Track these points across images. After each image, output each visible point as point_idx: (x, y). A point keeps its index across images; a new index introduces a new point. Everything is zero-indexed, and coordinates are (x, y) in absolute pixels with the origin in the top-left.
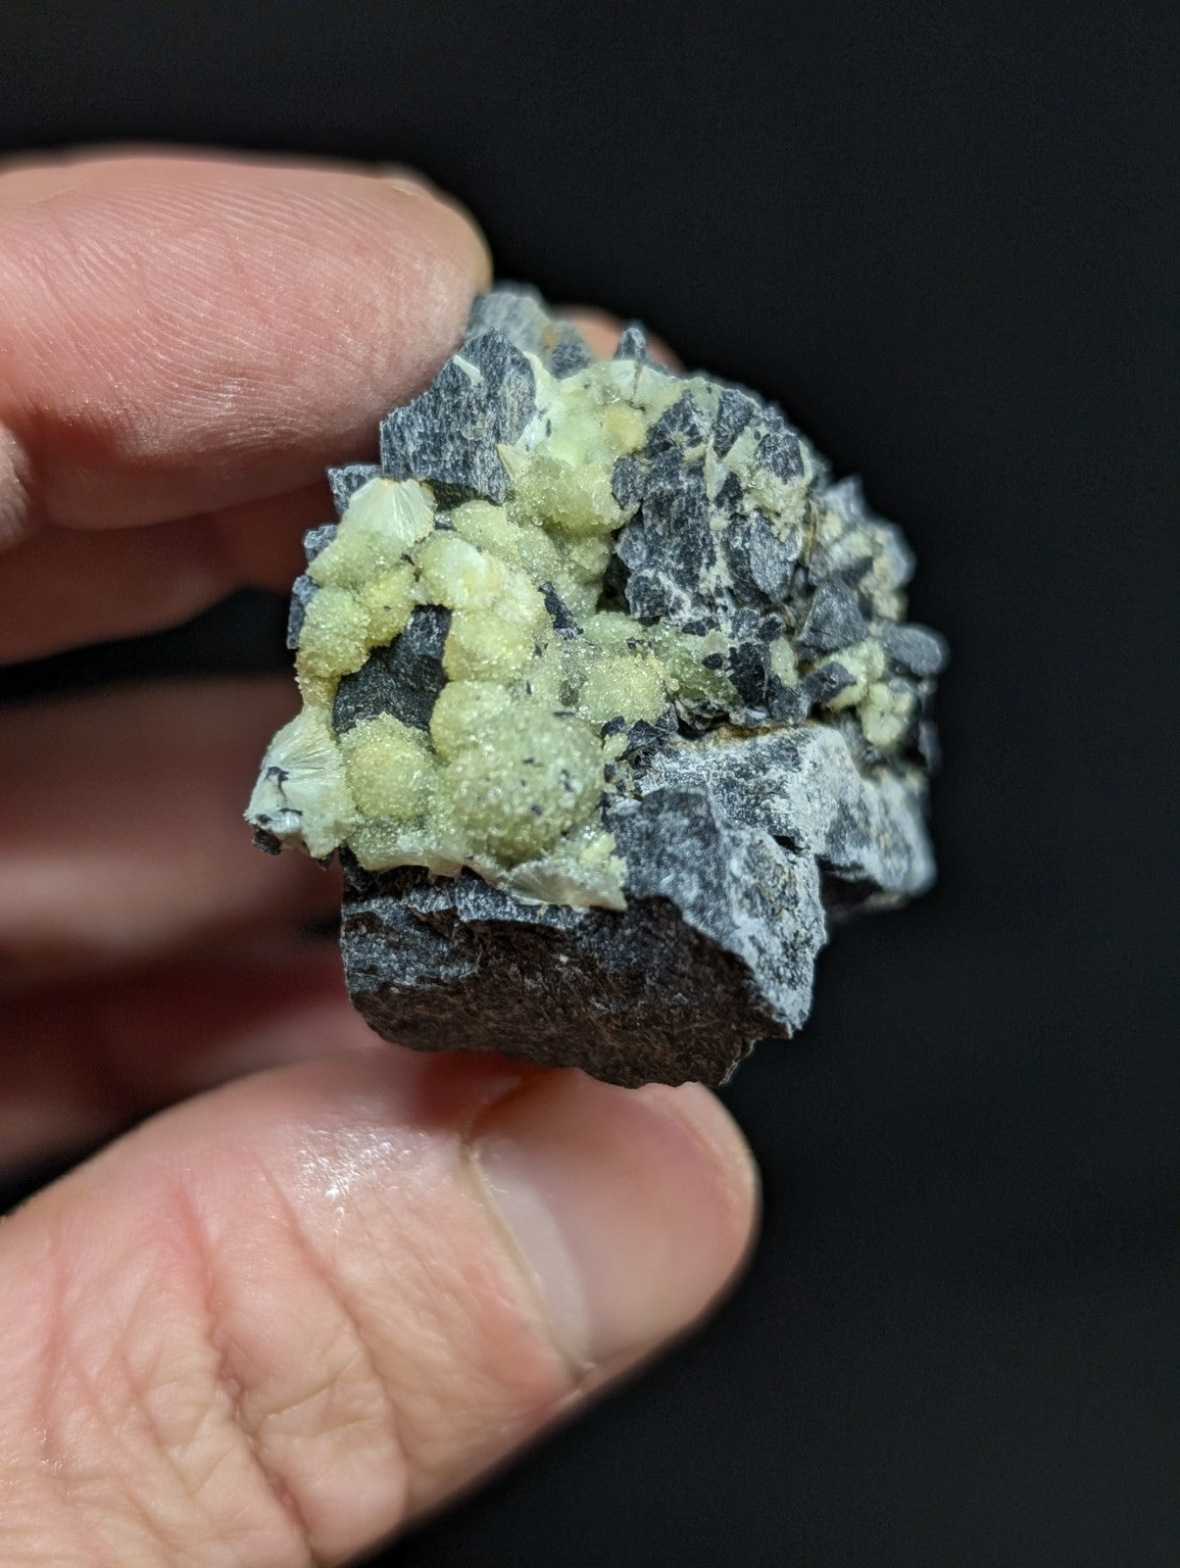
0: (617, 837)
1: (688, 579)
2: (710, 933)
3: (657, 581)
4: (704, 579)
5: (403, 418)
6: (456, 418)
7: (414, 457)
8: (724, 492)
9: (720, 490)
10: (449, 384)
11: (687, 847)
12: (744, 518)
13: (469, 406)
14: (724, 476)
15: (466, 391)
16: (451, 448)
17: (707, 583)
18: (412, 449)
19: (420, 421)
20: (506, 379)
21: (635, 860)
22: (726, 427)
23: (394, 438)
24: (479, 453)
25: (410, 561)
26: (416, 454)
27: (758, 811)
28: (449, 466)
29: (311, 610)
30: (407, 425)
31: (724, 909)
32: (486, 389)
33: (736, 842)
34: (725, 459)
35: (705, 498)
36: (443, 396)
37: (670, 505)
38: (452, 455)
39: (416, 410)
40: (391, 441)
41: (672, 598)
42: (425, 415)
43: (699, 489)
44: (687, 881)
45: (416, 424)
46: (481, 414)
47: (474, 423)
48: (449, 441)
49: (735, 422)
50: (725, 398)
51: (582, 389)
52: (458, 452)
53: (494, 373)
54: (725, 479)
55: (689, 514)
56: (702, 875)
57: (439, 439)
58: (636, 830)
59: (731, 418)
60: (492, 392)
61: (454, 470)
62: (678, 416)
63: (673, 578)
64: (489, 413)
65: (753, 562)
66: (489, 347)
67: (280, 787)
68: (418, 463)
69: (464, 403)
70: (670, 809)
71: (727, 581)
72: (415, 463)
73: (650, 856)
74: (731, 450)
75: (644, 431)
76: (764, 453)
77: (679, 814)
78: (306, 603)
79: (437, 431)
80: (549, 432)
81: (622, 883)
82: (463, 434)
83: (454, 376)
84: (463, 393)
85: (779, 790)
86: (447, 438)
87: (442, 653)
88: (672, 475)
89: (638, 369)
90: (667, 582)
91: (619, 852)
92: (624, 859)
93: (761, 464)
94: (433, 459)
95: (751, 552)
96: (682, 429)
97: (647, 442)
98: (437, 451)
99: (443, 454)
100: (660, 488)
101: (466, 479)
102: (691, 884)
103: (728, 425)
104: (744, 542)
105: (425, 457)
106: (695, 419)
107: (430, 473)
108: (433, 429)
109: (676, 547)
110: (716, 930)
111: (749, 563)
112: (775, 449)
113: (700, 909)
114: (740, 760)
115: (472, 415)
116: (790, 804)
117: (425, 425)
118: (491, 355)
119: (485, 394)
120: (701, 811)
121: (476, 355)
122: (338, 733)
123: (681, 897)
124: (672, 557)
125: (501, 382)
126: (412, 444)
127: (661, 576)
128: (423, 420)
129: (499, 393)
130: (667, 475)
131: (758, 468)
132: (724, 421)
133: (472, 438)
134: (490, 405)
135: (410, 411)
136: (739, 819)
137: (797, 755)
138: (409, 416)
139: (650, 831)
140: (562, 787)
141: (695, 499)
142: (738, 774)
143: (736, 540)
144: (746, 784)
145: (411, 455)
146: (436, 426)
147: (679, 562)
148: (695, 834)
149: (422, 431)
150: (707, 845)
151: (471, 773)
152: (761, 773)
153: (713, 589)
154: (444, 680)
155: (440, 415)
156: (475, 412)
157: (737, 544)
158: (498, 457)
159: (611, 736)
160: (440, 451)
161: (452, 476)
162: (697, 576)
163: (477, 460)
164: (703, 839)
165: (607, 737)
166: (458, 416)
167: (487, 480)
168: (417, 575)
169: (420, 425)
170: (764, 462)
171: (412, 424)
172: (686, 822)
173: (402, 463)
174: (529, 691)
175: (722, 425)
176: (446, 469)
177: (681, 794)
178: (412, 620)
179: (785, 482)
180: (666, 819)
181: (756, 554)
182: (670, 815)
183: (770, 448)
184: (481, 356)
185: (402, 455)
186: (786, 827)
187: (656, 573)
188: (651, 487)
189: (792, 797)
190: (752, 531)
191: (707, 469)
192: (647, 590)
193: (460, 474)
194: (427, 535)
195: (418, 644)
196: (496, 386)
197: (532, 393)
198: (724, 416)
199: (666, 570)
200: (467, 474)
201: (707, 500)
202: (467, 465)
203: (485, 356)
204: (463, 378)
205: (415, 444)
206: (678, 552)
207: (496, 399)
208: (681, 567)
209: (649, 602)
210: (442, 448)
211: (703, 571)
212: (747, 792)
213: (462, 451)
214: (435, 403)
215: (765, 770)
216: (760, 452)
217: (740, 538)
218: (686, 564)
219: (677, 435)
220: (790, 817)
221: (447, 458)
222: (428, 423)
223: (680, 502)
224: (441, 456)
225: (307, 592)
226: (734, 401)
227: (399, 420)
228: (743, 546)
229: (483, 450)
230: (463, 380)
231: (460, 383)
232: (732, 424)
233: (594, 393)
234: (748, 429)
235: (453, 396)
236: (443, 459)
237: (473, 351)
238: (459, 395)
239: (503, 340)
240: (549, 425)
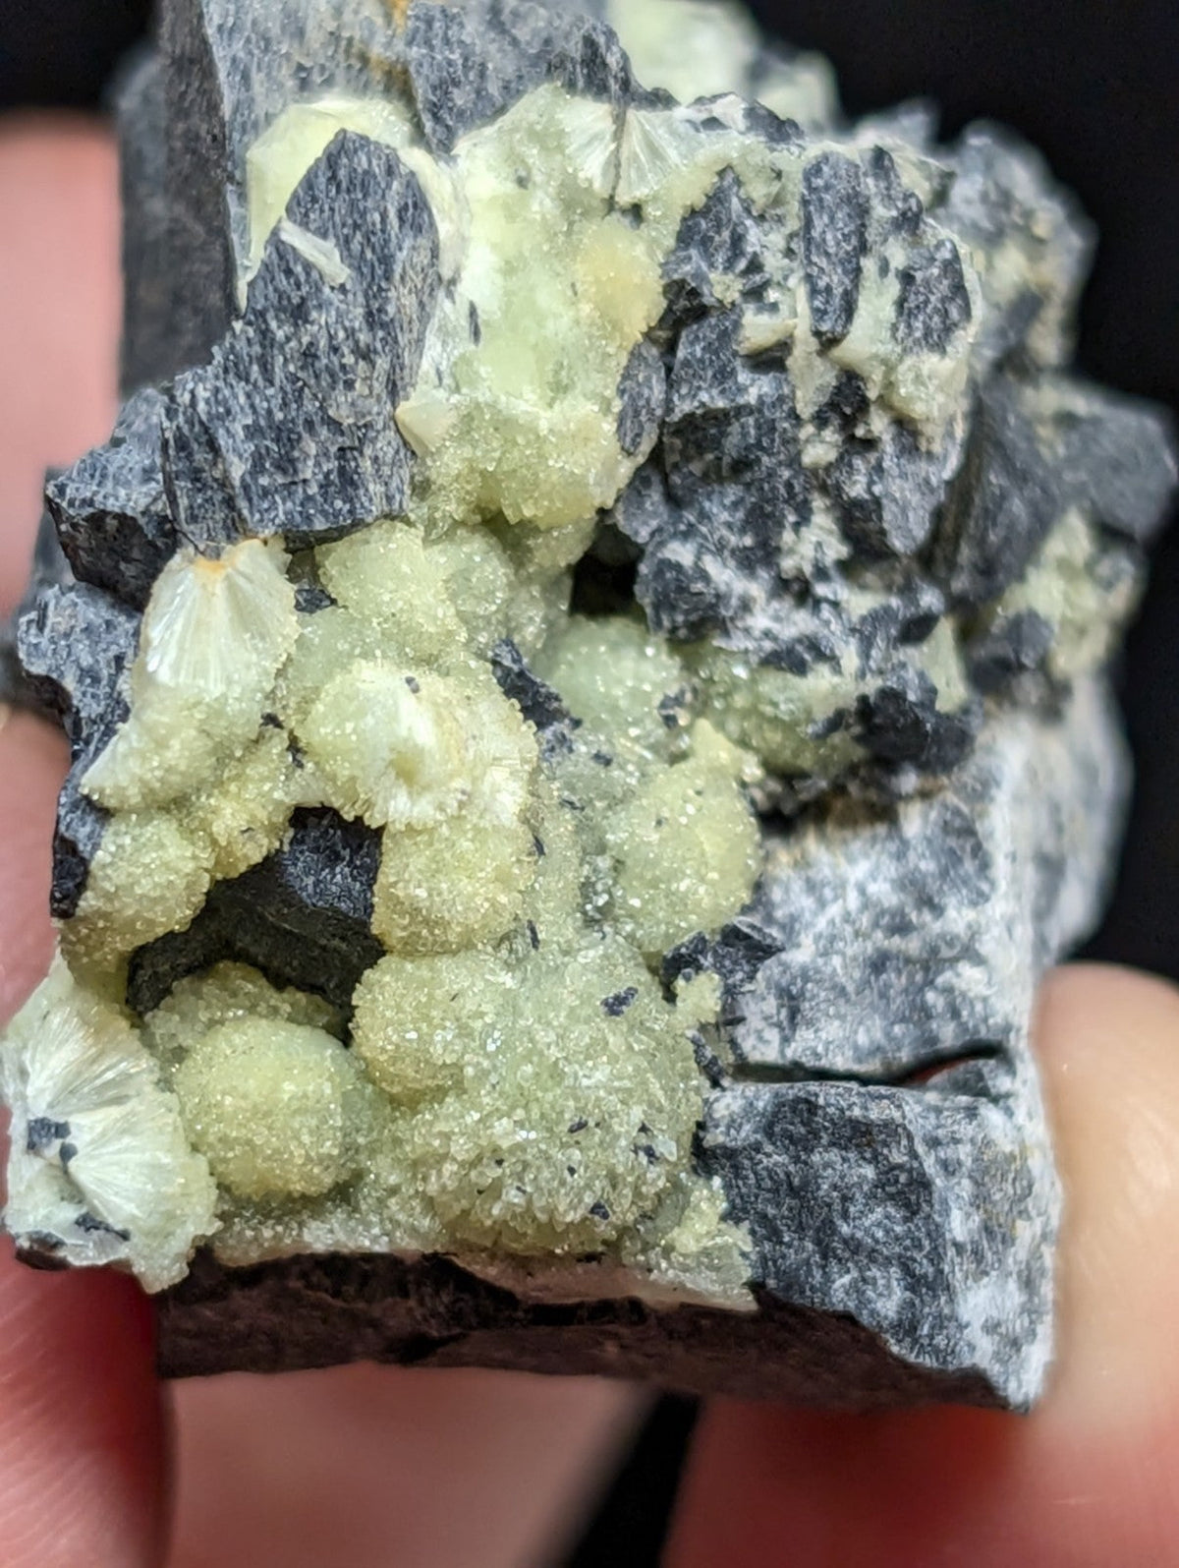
0: (727, 1186)
1: (761, 555)
2: (928, 1361)
3: (705, 577)
4: (791, 551)
5: (207, 402)
6: (312, 382)
7: (246, 487)
8: (833, 405)
9: (824, 399)
10: (281, 294)
11: (875, 1222)
12: (870, 444)
13: (335, 350)
14: (830, 378)
15: (320, 307)
16: (312, 448)
17: (796, 558)
18: (238, 470)
19: (242, 399)
20: (398, 269)
21: (767, 1231)
22: (823, 262)
23: (195, 446)
24: (368, 451)
25: (279, 725)
26: (248, 479)
27: (931, 996)
28: (313, 490)
29: (104, 866)
30: (219, 417)
31: (946, 1311)
32: (361, 299)
33: (951, 1169)
34: (837, 352)
35: (794, 416)
36: (273, 324)
37: (723, 434)
38: (318, 464)
39: (226, 371)
40: (190, 456)
41: (734, 602)
42: (247, 381)
43: (781, 399)
44: (881, 1282)
45: (236, 409)
46: (361, 363)
47: (349, 385)
48: (305, 435)
49: (838, 244)
50: (811, 189)
51: (510, 187)
52: (326, 454)
53: (369, 255)
54: (834, 383)
55: (763, 449)
56: (907, 1270)
57: (286, 436)
58: (765, 1173)
59: (829, 237)
60: (376, 305)
61: (325, 495)
62: (719, 233)
63: (732, 563)
64: (379, 361)
65: (887, 516)
66: (344, 185)
67: (66, 1172)
68: (255, 499)
69: (323, 343)
70: (833, 1144)
71: (836, 550)
72: (250, 500)
73: (801, 1228)
74: (848, 338)
75: (660, 289)
76: (909, 326)
77: (852, 1155)
78: (92, 854)
79: (279, 416)
80: (476, 334)
81: (747, 1274)
82: (331, 412)
83: (289, 272)
84: (314, 315)
85: (970, 953)
86: (301, 429)
87: (369, 908)
88: (724, 375)
89: (620, 121)
90: (723, 575)
91: (732, 1216)
92: (746, 1225)
93: (904, 350)
94: (280, 479)
95: (885, 501)
96: (729, 265)
97: (664, 304)
98: (287, 464)
99: (300, 466)
100: (703, 404)
101: (350, 511)
102: (888, 1286)
103: (827, 254)
104: (871, 483)
105: (264, 481)
106: (755, 237)
107: (282, 516)
108: (269, 412)
109: (735, 505)
110: (936, 1351)
111: (880, 518)
112: (927, 302)
113: (907, 1327)
114: (883, 891)
115: (343, 367)
116: (989, 976)
117: (252, 406)
118: (353, 204)
119: (360, 311)
120: (898, 1156)
121: (322, 211)
122: (141, 1015)
123: (873, 1313)
124: (729, 526)
125: (388, 277)
126: (236, 460)
127: (710, 564)
128: (248, 396)
129: (391, 309)
130: (714, 376)
131: (901, 360)
132: (818, 247)
133: (351, 421)
134: (379, 346)
135: (217, 377)
136: (900, 1021)
137: (977, 845)
138: (217, 390)
139: (796, 1181)
140: (643, 1159)
141: (773, 420)
142: (892, 930)
143: (855, 483)
144: (903, 947)
145: (237, 483)
146: (276, 402)
147: (743, 531)
148: (891, 1197)
149: (249, 421)
150: (912, 1211)
151: (461, 1148)
152: (927, 916)
153: (808, 570)
154: (374, 951)
155: (279, 375)
156: (349, 360)
157: (856, 489)
158: (398, 431)
159: (688, 979)
160: (292, 461)
161: (322, 512)
162: (778, 549)
163: (366, 465)
164: (907, 1205)
165: (680, 983)
166: (317, 377)
168: (294, 747)
169: (242, 408)
170: (909, 342)
171: (228, 412)
172: (869, 1172)
173: (218, 497)
174: (535, 942)
175: (815, 259)
176: (309, 498)
177: (854, 1124)
178: (291, 833)
179: (943, 352)
180: (827, 1165)
181: (895, 500)
182: (834, 1155)
183: (918, 307)
184: (332, 209)
185: (216, 480)
186: (985, 1020)
187: (698, 557)
188: (682, 398)
189: (993, 962)
190: (886, 464)
191: (795, 360)
192: (682, 589)
193: (338, 504)
194: (293, 650)
195: (310, 881)
196: (380, 289)
197: (435, 253)
198: (815, 233)
199: (720, 548)
200: (349, 500)
201: (797, 417)
202: (347, 481)
203: (342, 207)
204: (308, 274)
205: (240, 457)
206: (740, 515)
207: (383, 326)
208: (748, 541)
209: (687, 613)
210: (296, 454)
211: (788, 537)
212: (908, 961)
213: (333, 449)
214: (263, 346)
215: (938, 910)
216: (902, 326)
217: (861, 479)
218: (757, 535)
219: (722, 286)
220: (993, 1000)
221: (308, 475)
222: (257, 401)
223: (743, 426)
224: (296, 472)
225: (87, 829)
226: (827, 188)
227: (201, 407)
228: (869, 491)
229: (374, 441)
230: (307, 281)
231: (305, 289)
232: (832, 250)
233: (542, 203)
234: (869, 265)
235: (296, 325)
236: (301, 476)
237: (314, 200)
238: (306, 321)
239: (370, 163)
240: (473, 312)
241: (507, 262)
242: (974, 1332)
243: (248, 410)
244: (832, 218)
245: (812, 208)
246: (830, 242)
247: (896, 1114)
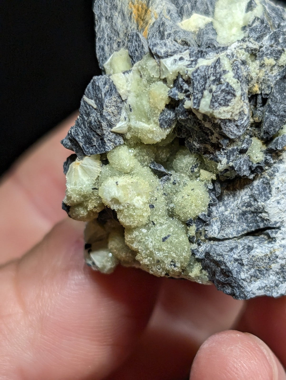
0: (201, 265)
1: (206, 140)
4: (211, 139)
5: (74, 133)
6: (92, 128)
7: (83, 148)
8: (204, 118)
9: (202, 117)
10: (85, 111)
13: (95, 122)
15: (92, 113)
16: (95, 139)
17: (213, 140)
18: (81, 144)
19: (80, 131)
22: (197, 92)
24: (105, 139)
25: (97, 189)
26: (84, 146)
28: (97, 147)
30: (76, 135)
31: (243, 290)
32: (99, 111)
36: (85, 117)
38: (97, 142)
39: (77, 126)
42: (81, 128)
45: (79, 133)
47: (99, 128)
48: (93, 137)
49: (200, 87)
50: (194, 76)
51: (139, 78)
52: (98, 140)
53: (100, 102)
57: (89, 138)
59: (198, 86)
60: (101, 113)
61: (99, 147)
66: (95, 89)
68: (85, 149)
69: (93, 120)
75: (167, 98)
80: (131, 110)
81: (208, 279)
82: (97, 133)
83: (86, 107)
85: (263, 211)
88: (183, 113)
89: (159, 61)
91: (204, 269)
92: (206, 271)
94: (90, 145)
96: (181, 91)
98: (90, 143)
101: (105, 150)
103: (198, 90)
105: (87, 146)
107: (91, 152)
108: (86, 133)
112: (218, 99)
116: (269, 215)
117: (82, 132)
118: (96, 92)
119: (99, 114)
121: (91, 94)
125: (103, 107)
128: (81, 131)
129: (104, 114)
132: (196, 88)
133: (101, 134)
136: (252, 223)
137: (270, 186)
138: (76, 130)
140: (173, 266)
142: (247, 207)
144: (251, 209)
145: (81, 147)
149: (83, 135)
152: (255, 203)
155: (87, 126)
158: (114, 133)
161: (99, 151)
162: (209, 139)
163: (106, 141)
165: (188, 227)
167: (113, 143)
169: (80, 133)
170: (214, 108)
174: (154, 224)
175: (195, 91)
179: (228, 106)
183: (215, 101)
184: (93, 93)
189: (269, 212)
192: (192, 147)
193: (102, 149)
194: (99, 175)
196: (102, 110)
198: (195, 86)
199: (196, 141)
200: (104, 148)
201: (200, 120)
202: (103, 144)
205: (81, 142)
208: (201, 139)
210: (92, 141)
212: (252, 212)
214: (83, 121)
218: (202, 137)
219: (180, 96)
220: (270, 220)
221: (95, 144)
222: (83, 131)
224: (92, 144)
230: (90, 108)
231: (89, 110)
232: (199, 89)
233: (144, 81)
234: (206, 93)
235: (88, 117)
236: (94, 145)
237: (89, 92)
238: (90, 116)
239: (99, 84)
240: (130, 106)
241: (137, 95)
242: (255, 291)
243: (82, 133)
244: (199, 82)
245: (194, 81)
246: (199, 87)
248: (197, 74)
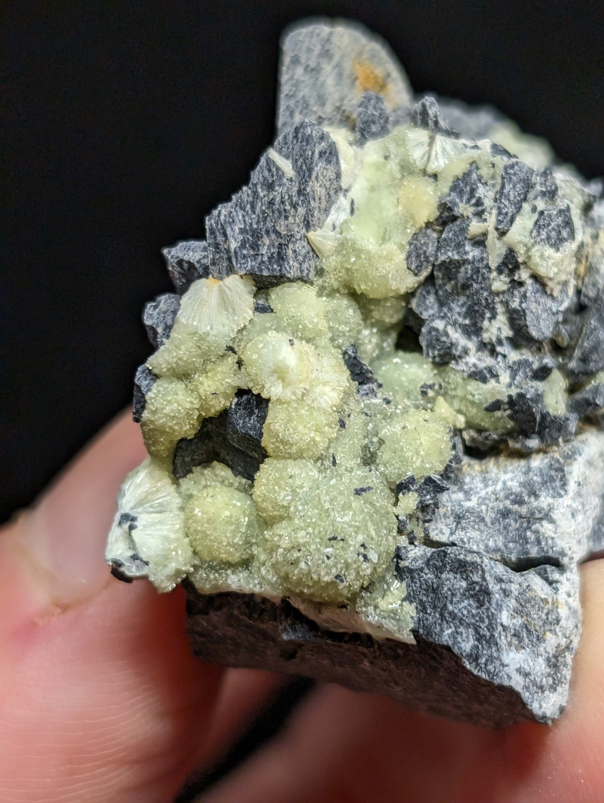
0: (408, 586)
1: (473, 330)
2: (484, 676)
3: (447, 335)
4: (487, 330)
5: (225, 216)
6: (271, 214)
7: (236, 253)
8: (504, 264)
9: (500, 261)
10: (265, 179)
11: (464, 607)
12: (521, 284)
13: (283, 202)
14: (504, 251)
15: (280, 185)
16: (267, 242)
17: (489, 333)
18: (233, 245)
19: (240, 217)
20: (314, 174)
21: (422, 608)
22: (507, 203)
23: (218, 234)
24: (291, 246)
25: (235, 352)
26: (238, 250)
27: (529, 534)
28: (265, 259)
29: (151, 398)
30: (229, 223)
31: (495, 655)
32: (297, 184)
33: (507, 594)
34: (505, 238)
35: (487, 266)
36: (260, 190)
37: (458, 272)
38: (269, 249)
39: (236, 205)
40: (215, 237)
41: (459, 348)
42: (244, 211)
43: (482, 259)
44: (464, 635)
45: (237, 220)
46: (293, 209)
47: (286, 218)
48: (265, 236)
49: (515, 197)
50: (506, 173)
51: (382, 159)
52: (273, 246)
53: (304, 168)
54: (504, 253)
55: (474, 280)
56: (477, 631)
57: (257, 235)
58: (424, 582)
59: (511, 193)
60: (302, 187)
61: (270, 262)
62: (466, 188)
63: (459, 331)
64: (299, 209)
65: (528, 319)
66: (300, 140)
67: (130, 535)
68: (239, 258)
69: (278, 199)
70: (451, 570)
71: (507, 332)
72: (237, 258)
73: (435, 607)
74: (510, 232)
75: (436, 206)
76: (538, 232)
77: (458, 576)
78: (146, 392)
79: (255, 226)
80: (352, 211)
81: (412, 626)
82: (278, 228)
83: (269, 170)
84: (277, 188)
85: (547, 516)
86: (264, 233)
87: (261, 434)
88: (459, 246)
89: (432, 140)
90: (456, 335)
91: (409, 598)
92: (414, 604)
93: (535, 242)
94: (252, 252)
95: (527, 311)
96: (468, 201)
97: (438, 214)
98: (255, 246)
99: (261, 248)
100: (449, 257)
101: (280, 270)
102: (468, 637)
103: (509, 200)
104: (521, 302)
105: (245, 252)
106: (481, 191)
107: (249, 267)
108: (251, 224)
109: (462, 305)
110: (489, 672)
111: (525, 320)
112: (549, 225)
113: (474, 657)
114: (514, 486)
115: (285, 210)
116: (556, 529)
117: (244, 221)
118: (301, 148)
119: (296, 189)
120: (476, 578)
121: (288, 148)
122: (178, 479)
123: (459, 648)
124: (459, 314)
125: (310, 177)
126: (233, 241)
127: (450, 330)
128: (243, 216)
129: (308, 189)
130: (455, 246)
131: (533, 245)
132: (505, 197)
133: (285, 233)
134: (300, 203)
135: (232, 207)
136: (514, 542)
137: (564, 476)
138: (231, 213)
139: (435, 586)
140: (362, 559)
141: (479, 268)
142: (514, 502)
143: (514, 301)
144: (519, 510)
145: (232, 250)
146: (254, 221)
147: (465, 318)
148: (472, 596)
149: (242, 227)
150: (481, 604)
151: (285, 543)
152: (532, 499)
153: (494, 339)
154: (264, 455)
155: (258, 210)
156: (288, 207)
157: (515, 304)
158: (309, 243)
159: (404, 494)
160: (257, 246)
161: (268, 269)
162: (481, 329)
163: (290, 252)
164: (478, 601)
165: (401, 495)
166: (273, 212)
167: (298, 266)
168: (240, 363)
169: (239, 221)
170: (538, 239)
171: (233, 221)
172: (464, 584)
173: (225, 256)
174: (334, 463)
175: (503, 200)
176: (263, 262)
177: (460, 561)
178: (236, 400)
179: (558, 250)
180: (448, 579)
181: (532, 312)
182: (451, 576)
183: (544, 225)
184: (293, 148)
185: (225, 249)
186: (552, 548)
187: (446, 327)
188: (442, 254)
189: (558, 522)
190: (528, 294)
191: (489, 242)
192: (438, 340)
193: (275, 266)
194: (247, 324)
195: (241, 422)
196: (306, 181)
197: (338, 176)
198: (505, 191)
199: (455, 324)
200: (280, 266)
201: (489, 268)
202: (281, 257)
203: (297, 148)
204: (278, 172)
205: (235, 240)
206: (464, 309)
207: (304, 195)
208: (467, 322)
209: (439, 350)
210: (260, 243)
211: (486, 323)
212: (521, 517)
213: (276, 244)
214: (254, 198)
215: (537, 496)
216: (535, 231)
217: (517, 300)
218: (471, 319)
219: (464, 209)
220: (556, 540)
221: (264, 252)
222: (247, 219)
223: (466, 269)
224: (258, 250)
225: (147, 382)
226: (515, 174)
227: (222, 217)
228: (520, 306)
229: (294, 243)
230: (277, 175)
231: (275, 177)
232: (511, 199)
233: (393, 166)
234: (526, 207)
235: (269, 191)
236: (261, 252)
237: (286, 143)
238: (273, 190)
239: (312, 132)
240: (352, 203)
241: (372, 187)
242: (511, 670)
243: (242, 222)
244: (514, 186)
245: (505, 180)
246: (512, 195)
247: (479, 560)
248: (512, 171)
